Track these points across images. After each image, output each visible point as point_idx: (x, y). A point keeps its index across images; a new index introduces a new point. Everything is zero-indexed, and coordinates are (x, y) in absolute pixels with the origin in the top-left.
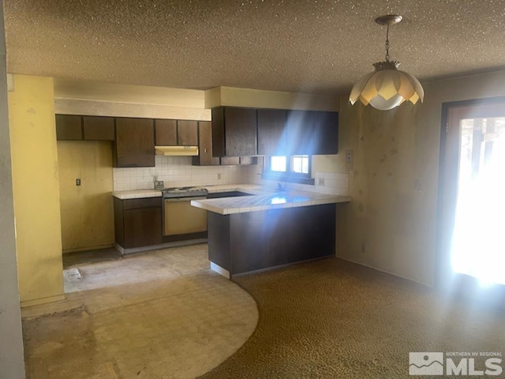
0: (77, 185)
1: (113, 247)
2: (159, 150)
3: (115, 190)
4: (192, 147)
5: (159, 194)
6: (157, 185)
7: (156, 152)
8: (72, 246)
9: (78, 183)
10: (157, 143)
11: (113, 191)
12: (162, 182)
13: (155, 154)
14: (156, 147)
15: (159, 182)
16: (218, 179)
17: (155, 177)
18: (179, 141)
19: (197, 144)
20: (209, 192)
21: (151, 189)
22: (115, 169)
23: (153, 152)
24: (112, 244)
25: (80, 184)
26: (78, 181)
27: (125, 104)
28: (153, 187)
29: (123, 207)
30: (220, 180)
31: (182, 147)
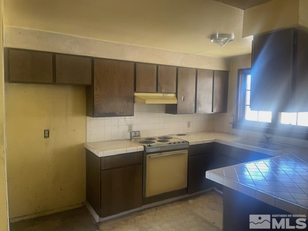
0: (45, 137)
1: (84, 206)
2: (139, 98)
3: (87, 142)
4: (169, 95)
5: (140, 148)
6: (134, 136)
7: (136, 100)
8: (37, 210)
9: (47, 135)
10: (137, 89)
11: (86, 142)
12: (139, 131)
13: (134, 102)
14: (136, 94)
15: (135, 132)
16: (188, 127)
17: (130, 127)
18: (159, 88)
19: (175, 92)
20: (190, 144)
21: (126, 140)
22: (89, 118)
23: (133, 99)
24: (83, 203)
25: (48, 136)
26: (47, 132)
27: (105, 42)
28: (129, 138)
29: (101, 166)
30: (189, 128)
31: (161, 95)
